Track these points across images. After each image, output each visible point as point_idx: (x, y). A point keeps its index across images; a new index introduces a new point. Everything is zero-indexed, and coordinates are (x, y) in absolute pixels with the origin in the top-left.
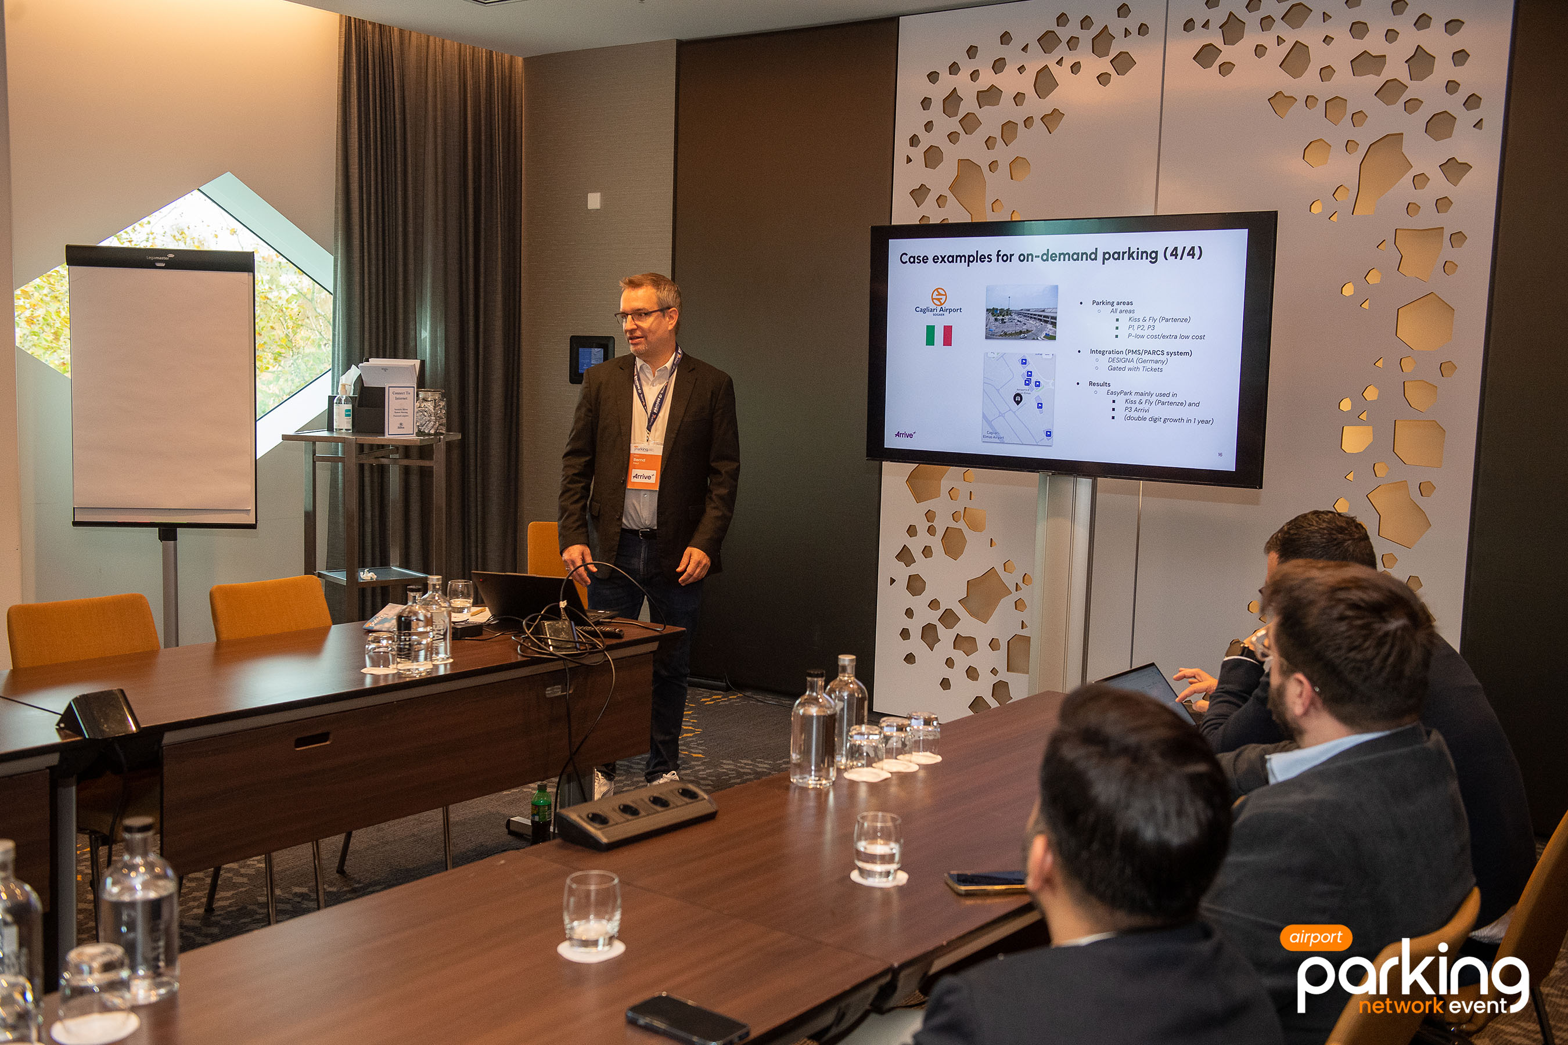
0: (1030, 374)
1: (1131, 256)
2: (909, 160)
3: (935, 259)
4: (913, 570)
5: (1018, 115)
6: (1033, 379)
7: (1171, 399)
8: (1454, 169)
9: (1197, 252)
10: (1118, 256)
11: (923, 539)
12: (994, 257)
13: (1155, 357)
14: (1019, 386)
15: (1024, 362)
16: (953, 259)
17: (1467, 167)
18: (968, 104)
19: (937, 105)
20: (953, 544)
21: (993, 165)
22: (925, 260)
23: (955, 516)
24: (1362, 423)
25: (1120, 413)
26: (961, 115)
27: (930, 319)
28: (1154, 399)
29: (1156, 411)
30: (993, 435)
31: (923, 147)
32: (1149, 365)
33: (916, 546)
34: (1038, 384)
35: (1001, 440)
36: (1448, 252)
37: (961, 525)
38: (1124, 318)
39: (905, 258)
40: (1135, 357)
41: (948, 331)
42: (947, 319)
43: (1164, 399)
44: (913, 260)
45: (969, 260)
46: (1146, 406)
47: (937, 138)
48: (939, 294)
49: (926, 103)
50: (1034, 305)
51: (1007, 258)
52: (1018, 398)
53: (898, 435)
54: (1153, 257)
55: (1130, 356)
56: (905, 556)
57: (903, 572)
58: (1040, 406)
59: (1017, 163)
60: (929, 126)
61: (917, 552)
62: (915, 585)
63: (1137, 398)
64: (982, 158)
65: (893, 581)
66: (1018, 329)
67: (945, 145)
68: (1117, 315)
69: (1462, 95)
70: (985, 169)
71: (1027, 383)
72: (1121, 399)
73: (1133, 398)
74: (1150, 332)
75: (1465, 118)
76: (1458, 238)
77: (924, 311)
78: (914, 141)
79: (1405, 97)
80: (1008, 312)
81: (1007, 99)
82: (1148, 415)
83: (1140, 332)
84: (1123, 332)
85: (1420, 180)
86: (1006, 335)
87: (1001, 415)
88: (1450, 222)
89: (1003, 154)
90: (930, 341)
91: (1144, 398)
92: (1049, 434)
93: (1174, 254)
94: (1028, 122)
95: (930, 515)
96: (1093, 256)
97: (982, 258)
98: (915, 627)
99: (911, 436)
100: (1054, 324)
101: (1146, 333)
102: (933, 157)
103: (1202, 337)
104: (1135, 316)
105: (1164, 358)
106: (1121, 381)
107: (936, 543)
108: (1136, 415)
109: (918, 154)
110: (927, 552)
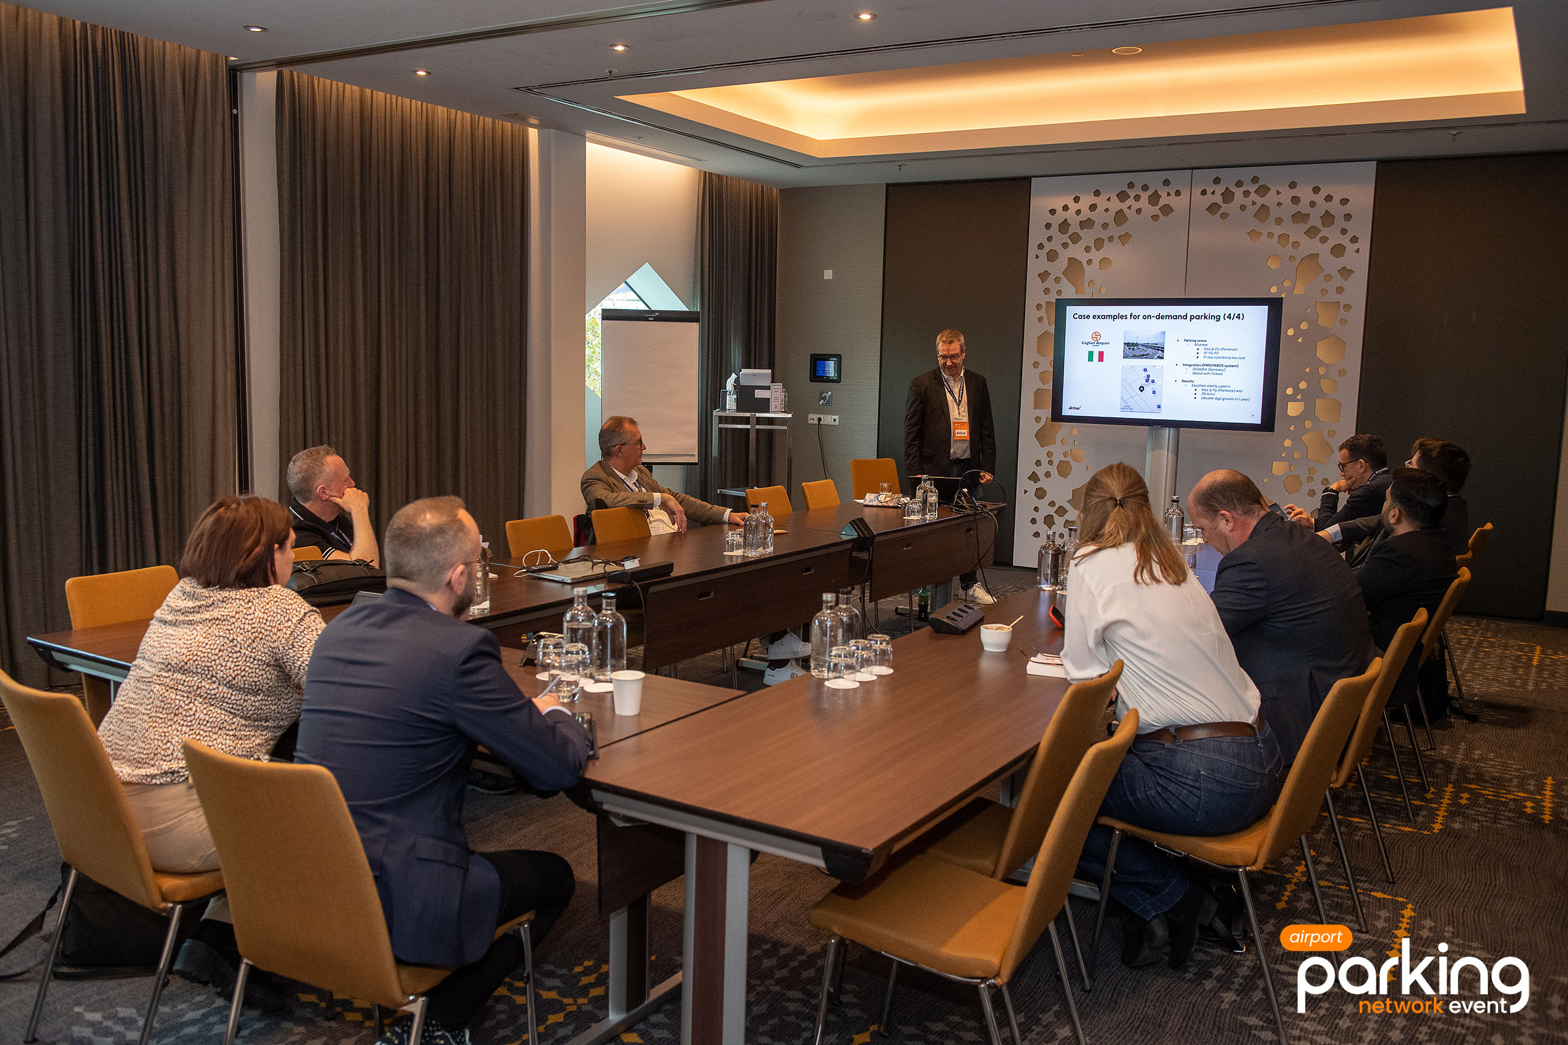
0: (1148, 376)
1: (1205, 317)
2: (1037, 257)
3: (1094, 317)
4: (1038, 485)
5: (1104, 235)
6: (1151, 379)
7: (1227, 388)
8: (1346, 272)
9: (1241, 316)
10: (1198, 317)
11: (1045, 467)
12: (1129, 317)
13: (1218, 368)
14: (1143, 382)
15: (1145, 370)
16: (1104, 317)
17: (1352, 272)
18: (1074, 228)
19: (1055, 227)
20: (1064, 469)
21: (1089, 262)
22: (1088, 317)
23: (1065, 454)
24: (1298, 400)
25: (1199, 395)
26: (1070, 233)
27: (1090, 348)
28: (1218, 388)
29: (1218, 394)
30: (1126, 408)
31: (1046, 249)
32: (1215, 372)
33: (1040, 472)
34: (1153, 381)
35: (1132, 410)
36: (1343, 314)
37: (1069, 459)
38: (1202, 348)
39: (1076, 316)
40: (1208, 367)
41: (1101, 355)
42: (1101, 348)
43: (1223, 389)
44: (1081, 317)
45: (1114, 318)
46: (1213, 392)
47: (1055, 244)
48: (1096, 335)
49: (1048, 226)
50: (1151, 341)
51: (1136, 317)
52: (1142, 389)
53: (1071, 408)
54: (1218, 318)
55: (1205, 367)
56: (1034, 477)
57: (1032, 487)
58: (1154, 392)
59: (1105, 262)
60: (1050, 239)
61: (1041, 475)
62: (1040, 494)
63: (1209, 388)
64: (1083, 257)
65: (1026, 492)
66: (1142, 353)
67: (1059, 249)
68: (1198, 347)
69: (1349, 236)
70: (1085, 264)
71: (1147, 381)
72: (1199, 389)
73: (1206, 388)
74: (1216, 355)
75: (1350, 248)
76: (1348, 307)
77: (1087, 344)
78: (1041, 246)
79: (1320, 236)
80: (1137, 345)
81: (1097, 226)
82: (1214, 397)
83: (1210, 355)
84: (1201, 355)
85: (1328, 278)
86: (1135, 356)
87: (1132, 397)
88: (1344, 299)
89: (1096, 255)
90: (1091, 359)
91: (1212, 388)
92: (1159, 407)
93: (1229, 317)
94: (1111, 239)
95: (1049, 454)
96: (1185, 317)
97: (1122, 317)
98: (1040, 517)
99: (1078, 409)
100: (1163, 351)
101: (1214, 355)
102: (1052, 256)
103: (1244, 358)
104: (1208, 347)
105: (1223, 368)
106: (1199, 379)
107: (1054, 470)
108: (1208, 396)
109: (1043, 254)
110: (1048, 474)
